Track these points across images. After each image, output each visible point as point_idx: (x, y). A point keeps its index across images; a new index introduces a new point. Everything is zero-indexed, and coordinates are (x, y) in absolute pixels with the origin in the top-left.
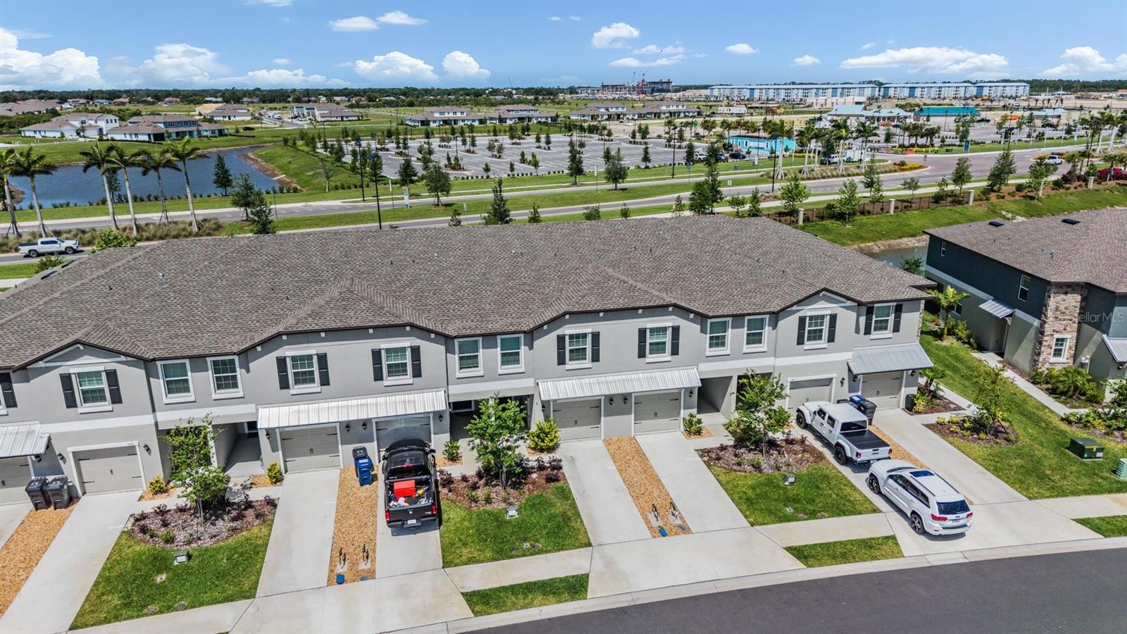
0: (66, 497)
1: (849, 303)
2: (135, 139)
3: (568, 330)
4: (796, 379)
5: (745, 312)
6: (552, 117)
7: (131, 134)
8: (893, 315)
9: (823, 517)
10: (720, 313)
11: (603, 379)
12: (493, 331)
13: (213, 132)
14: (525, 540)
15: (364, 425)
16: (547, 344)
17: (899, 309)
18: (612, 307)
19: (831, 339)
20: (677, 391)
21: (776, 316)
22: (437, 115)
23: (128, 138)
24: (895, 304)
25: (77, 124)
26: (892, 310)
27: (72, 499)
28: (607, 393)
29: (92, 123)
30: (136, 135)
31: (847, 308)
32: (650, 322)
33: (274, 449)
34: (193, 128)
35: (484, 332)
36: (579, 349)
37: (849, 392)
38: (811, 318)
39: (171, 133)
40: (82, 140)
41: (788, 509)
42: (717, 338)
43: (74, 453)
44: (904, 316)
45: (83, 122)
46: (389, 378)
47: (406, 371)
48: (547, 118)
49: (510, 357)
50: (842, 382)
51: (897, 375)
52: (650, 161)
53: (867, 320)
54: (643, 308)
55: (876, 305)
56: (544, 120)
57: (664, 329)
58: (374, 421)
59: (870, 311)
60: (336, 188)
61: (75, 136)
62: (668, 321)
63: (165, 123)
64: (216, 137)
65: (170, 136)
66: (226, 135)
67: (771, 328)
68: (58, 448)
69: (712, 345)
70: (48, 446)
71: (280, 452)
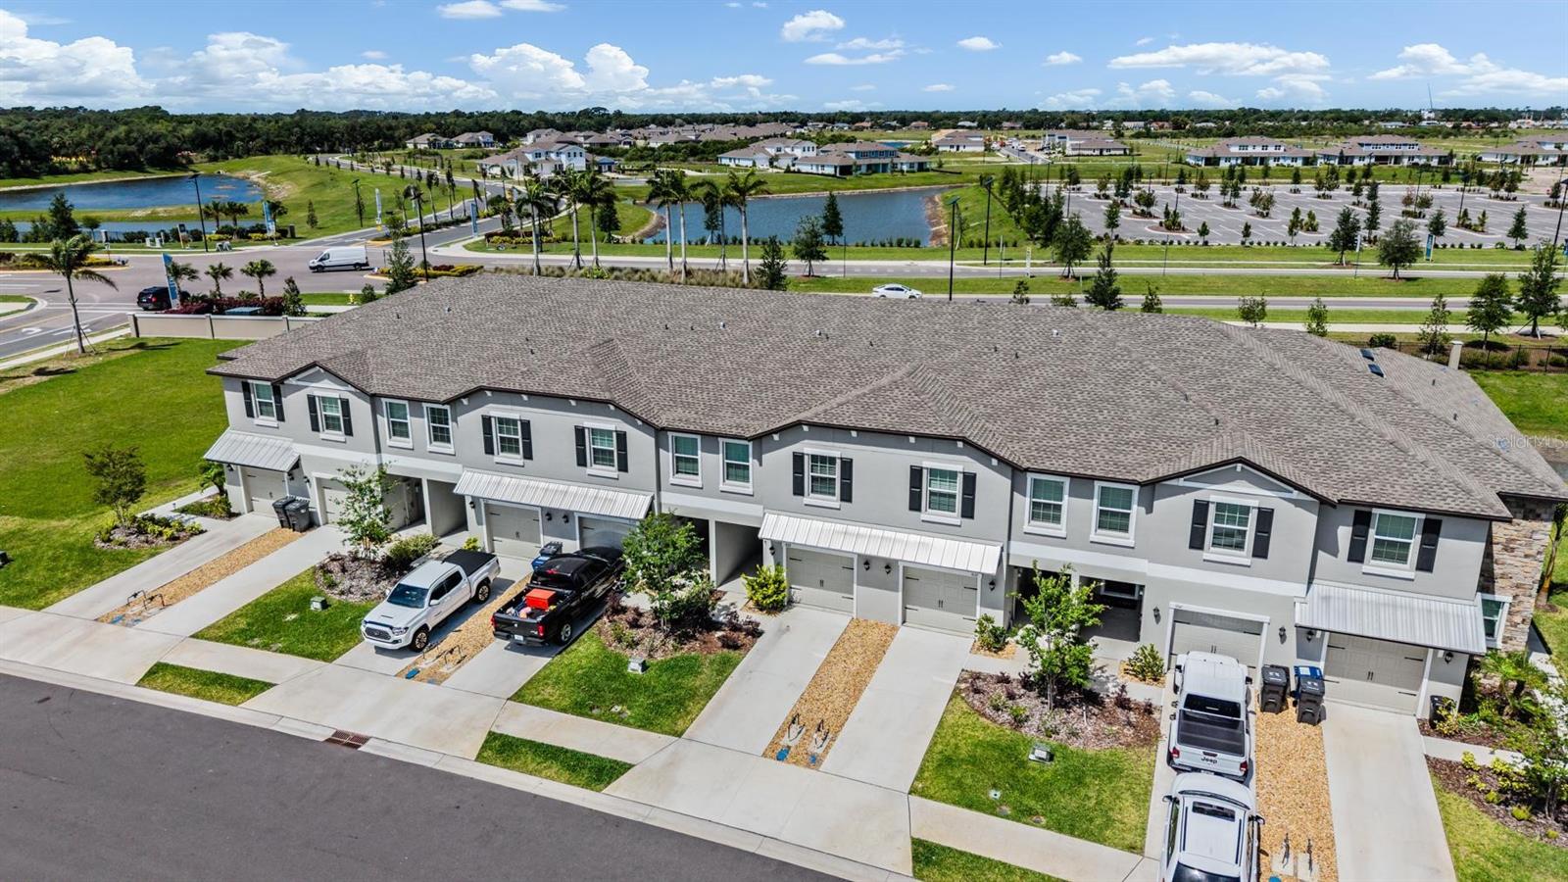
0: (305, 523)
1: (1296, 494)
2: (820, 172)
3: (809, 447)
4: (1186, 607)
5: (1097, 474)
6: (1440, 157)
7: (817, 166)
8: (1418, 538)
9: (1036, 824)
10: (1047, 466)
11: (853, 529)
12: (717, 431)
13: (911, 165)
14: (622, 702)
15: (565, 517)
16: (779, 460)
17: (1432, 528)
18: (867, 426)
19: (1261, 550)
20: (969, 575)
21: (1153, 488)
22: (1235, 150)
23: (814, 170)
24: (1423, 516)
25: (772, 152)
26: (1417, 527)
27: (312, 524)
28: (862, 551)
29: (788, 150)
30: (823, 166)
31: (1297, 503)
32: (929, 459)
33: (479, 523)
34: (887, 161)
35: (705, 429)
36: (825, 479)
37: (1299, 657)
38: (1220, 507)
39: (860, 166)
40: (771, 170)
41: (992, 793)
42: (1047, 506)
43: (319, 480)
44: (1444, 544)
45: (779, 150)
46: (594, 466)
47: (612, 461)
48: (1429, 158)
49: (736, 471)
50: (1283, 637)
51: (1417, 652)
52: (1525, 236)
53: (1354, 534)
54: (917, 436)
55: (1375, 511)
56: (1422, 162)
57: (953, 475)
58: (576, 516)
59: (1362, 520)
60: (971, 245)
61: (766, 165)
62: (960, 463)
63: (857, 153)
64: (913, 172)
65: (859, 167)
66: (928, 170)
67: (1143, 509)
68: (306, 469)
69: (1034, 516)
70: (297, 465)
71: (484, 527)
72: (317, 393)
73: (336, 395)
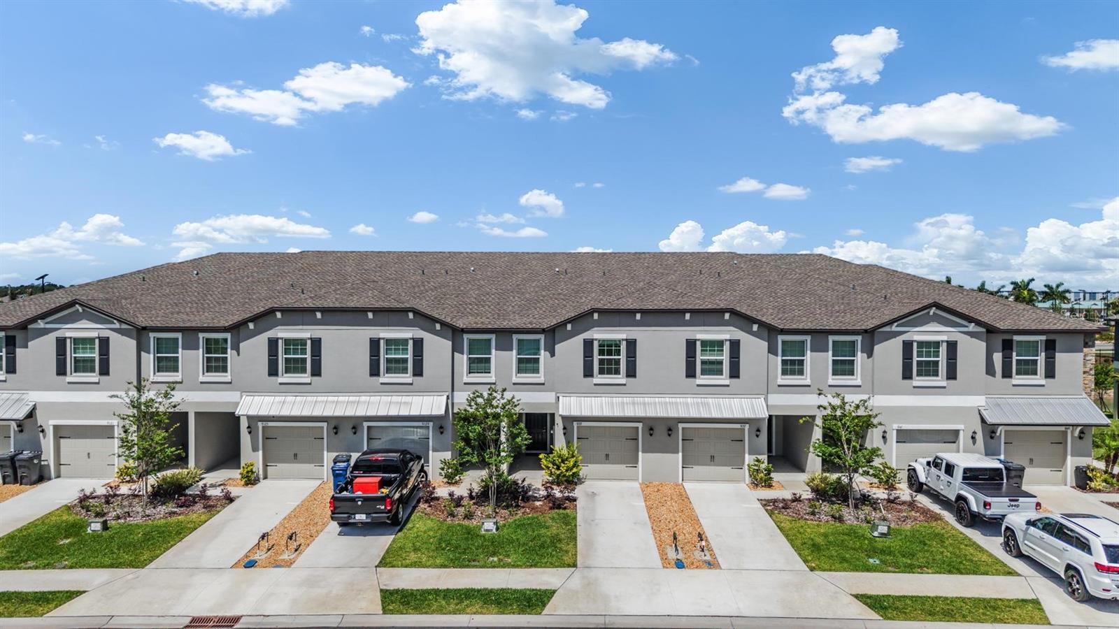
0: (34, 477)
3: (599, 334)
4: (905, 427)
5: (829, 329)
8: (1043, 354)
9: (924, 572)
10: (794, 327)
11: (639, 400)
12: (508, 327)
15: (354, 428)
16: (571, 349)
17: (1050, 347)
18: (650, 307)
19: (952, 374)
20: (739, 427)
21: (871, 337)
27: (42, 478)
31: (972, 334)
32: (701, 332)
33: (255, 449)
35: (498, 327)
36: (611, 360)
37: (986, 454)
38: (921, 344)
41: (871, 561)
42: (793, 362)
43: (56, 428)
44: (1060, 357)
46: (386, 375)
47: (406, 368)
49: (528, 364)
50: (973, 440)
51: (1058, 431)
53: (1004, 357)
54: (692, 312)
55: (1016, 338)
57: (720, 344)
58: (365, 420)
59: (1007, 346)
62: (724, 334)
67: (865, 355)
68: (41, 418)
69: (784, 372)
70: (31, 415)
71: (260, 453)
72: (68, 334)
73: (94, 334)
